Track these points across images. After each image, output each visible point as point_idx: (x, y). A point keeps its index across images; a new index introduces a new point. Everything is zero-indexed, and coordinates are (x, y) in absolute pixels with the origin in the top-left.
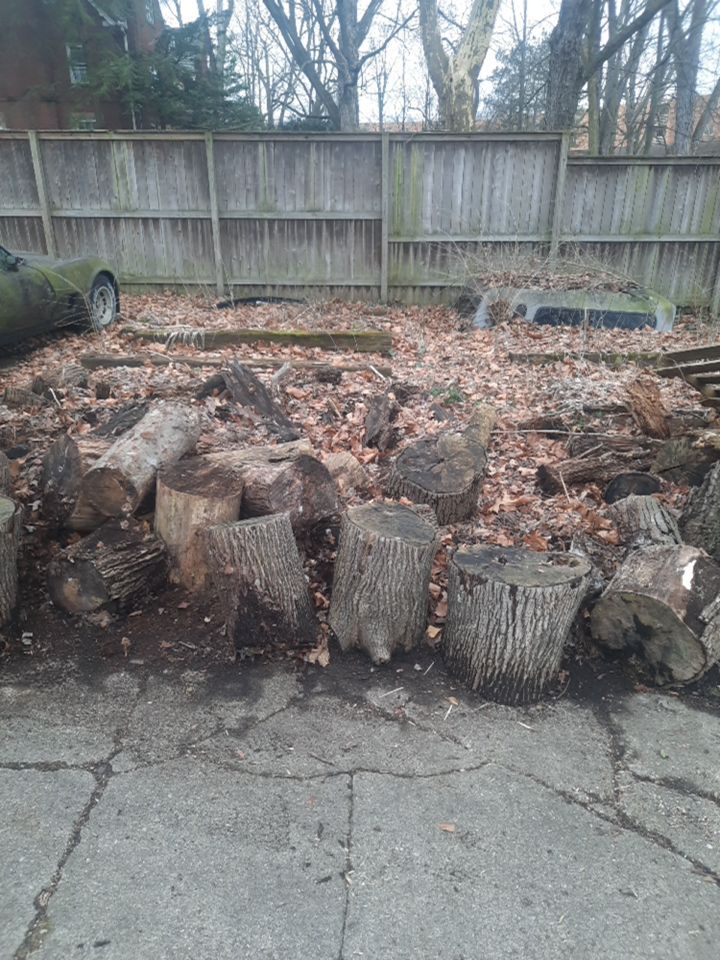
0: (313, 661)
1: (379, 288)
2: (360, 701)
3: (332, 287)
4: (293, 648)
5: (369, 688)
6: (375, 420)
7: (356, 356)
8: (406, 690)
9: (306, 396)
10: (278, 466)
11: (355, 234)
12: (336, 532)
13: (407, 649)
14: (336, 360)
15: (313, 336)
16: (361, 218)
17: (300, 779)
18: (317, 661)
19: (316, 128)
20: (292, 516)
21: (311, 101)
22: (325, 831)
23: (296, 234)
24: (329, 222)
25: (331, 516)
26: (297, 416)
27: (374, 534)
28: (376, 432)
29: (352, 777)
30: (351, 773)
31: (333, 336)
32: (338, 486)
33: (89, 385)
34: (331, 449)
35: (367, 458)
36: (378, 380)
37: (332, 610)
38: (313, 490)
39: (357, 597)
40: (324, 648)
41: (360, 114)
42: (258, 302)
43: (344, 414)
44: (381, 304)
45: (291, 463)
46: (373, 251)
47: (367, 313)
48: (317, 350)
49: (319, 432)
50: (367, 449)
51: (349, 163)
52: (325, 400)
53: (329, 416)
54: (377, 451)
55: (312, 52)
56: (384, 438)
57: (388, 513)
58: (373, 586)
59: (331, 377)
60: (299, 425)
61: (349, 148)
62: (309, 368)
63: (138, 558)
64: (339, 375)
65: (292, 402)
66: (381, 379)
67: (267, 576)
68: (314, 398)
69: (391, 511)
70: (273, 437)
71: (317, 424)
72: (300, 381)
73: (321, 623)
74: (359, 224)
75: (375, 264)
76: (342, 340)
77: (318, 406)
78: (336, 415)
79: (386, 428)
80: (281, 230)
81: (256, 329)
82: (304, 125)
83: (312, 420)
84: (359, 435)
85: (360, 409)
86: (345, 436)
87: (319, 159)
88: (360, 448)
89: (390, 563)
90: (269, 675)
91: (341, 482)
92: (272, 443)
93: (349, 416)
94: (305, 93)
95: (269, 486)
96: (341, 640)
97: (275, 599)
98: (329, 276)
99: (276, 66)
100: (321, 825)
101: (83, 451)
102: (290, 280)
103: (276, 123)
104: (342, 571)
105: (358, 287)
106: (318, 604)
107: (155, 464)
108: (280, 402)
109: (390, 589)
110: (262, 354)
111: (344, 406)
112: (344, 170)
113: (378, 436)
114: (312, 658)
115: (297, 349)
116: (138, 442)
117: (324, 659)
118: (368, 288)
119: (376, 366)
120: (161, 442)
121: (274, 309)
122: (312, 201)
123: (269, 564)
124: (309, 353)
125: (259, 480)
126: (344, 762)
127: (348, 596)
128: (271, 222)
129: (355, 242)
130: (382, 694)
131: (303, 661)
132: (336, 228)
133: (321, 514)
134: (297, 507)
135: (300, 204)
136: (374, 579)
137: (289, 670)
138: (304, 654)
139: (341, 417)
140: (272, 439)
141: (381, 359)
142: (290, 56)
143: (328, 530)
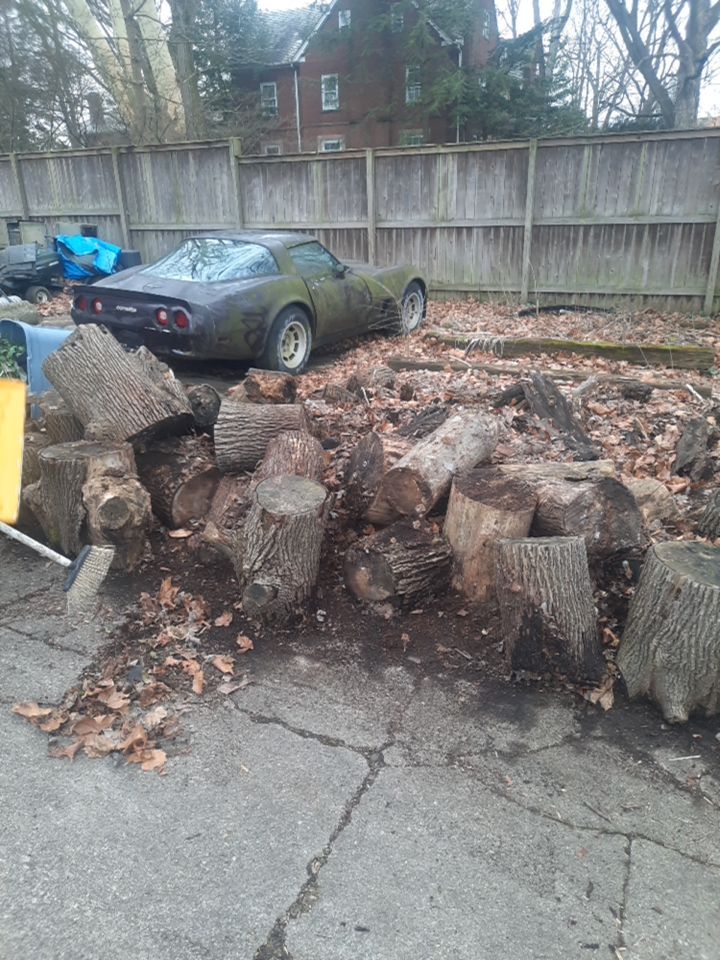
0: (594, 701)
1: (703, 298)
2: (648, 760)
3: (646, 296)
4: (574, 682)
5: (658, 746)
6: (689, 446)
7: (670, 372)
8: (704, 760)
9: (610, 413)
10: (578, 486)
11: (682, 239)
12: (636, 565)
13: (709, 713)
14: (646, 376)
15: (620, 348)
16: (691, 221)
17: (572, 827)
18: (598, 702)
19: (646, 126)
20: (587, 541)
21: (643, 100)
22: (595, 892)
23: (613, 241)
24: (653, 227)
25: (631, 548)
26: (597, 433)
27: (687, 577)
28: (690, 460)
29: (630, 841)
30: (629, 837)
31: (643, 349)
32: (641, 515)
33: (395, 386)
34: (634, 473)
35: (676, 487)
36: (695, 401)
37: (622, 652)
38: (614, 517)
39: (655, 642)
40: (608, 690)
41: (699, 109)
42: (561, 311)
43: (652, 436)
44: (703, 316)
45: (592, 485)
46: (701, 257)
47: (683, 326)
48: (623, 363)
49: (621, 453)
50: (677, 477)
51: (685, 162)
52: (631, 419)
53: (633, 436)
54: (688, 480)
55: (651, 47)
56: (698, 467)
57: (705, 556)
58: (676, 634)
59: (638, 394)
60: (598, 443)
61: (687, 146)
62: (613, 383)
63: (426, 558)
64: (649, 392)
65: (593, 418)
66: (698, 399)
67: (555, 601)
68: (618, 415)
69: (707, 554)
70: (570, 453)
71: (619, 444)
72: (604, 396)
73: (607, 661)
74: (687, 227)
75: (701, 273)
76: (655, 354)
77: (622, 425)
78: (642, 436)
79: (703, 456)
80: (597, 236)
81: (559, 339)
82: (632, 126)
83: (614, 439)
84: (667, 460)
85: (672, 432)
86: (651, 460)
87: (650, 161)
88: (667, 476)
89: (702, 613)
90: (544, 705)
91: (646, 512)
92: (568, 460)
93: (658, 438)
94: (637, 91)
95: (566, 506)
96: (628, 685)
97: (560, 626)
98: (644, 285)
99: (609, 65)
100: (591, 884)
101: (388, 449)
102: (600, 288)
103: (600, 125)
104: (641, 612)
105: (677, 297)
106: (605, 640)
107: (451, 469)
108: (580, 417)
109: (697, 642)
110: (562, 365)
111: (651, 427)
112: (678, 171)
113: (691, 464)
114: (593, 697)
115: (600, 361)
116: (439, 446)
117: (607, 701)
118: (689, 298)
119: (692, 385)
120: (459, 448)
121: (578, 318)
122: (635, 205)
123: (559, 588)
124: (614, 366)
125: (555, 498)
126: (623, 822)
127: (644, 640)
128: (587, 227)
129: (681, 248)
130: (673, 758)
131: (582, 698)
132: (660, 232)
133: (620, 544)
134: (594, 532)
135: (622, 208)
136: (679, 627)
137: (566, 704)
138: (585, 691)
139: (647, 439)
140: (568, 455)
141: (698, 378)
142: (626, 53)
143: (626, 562)
